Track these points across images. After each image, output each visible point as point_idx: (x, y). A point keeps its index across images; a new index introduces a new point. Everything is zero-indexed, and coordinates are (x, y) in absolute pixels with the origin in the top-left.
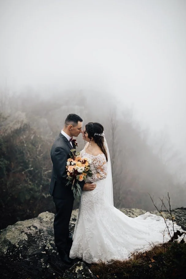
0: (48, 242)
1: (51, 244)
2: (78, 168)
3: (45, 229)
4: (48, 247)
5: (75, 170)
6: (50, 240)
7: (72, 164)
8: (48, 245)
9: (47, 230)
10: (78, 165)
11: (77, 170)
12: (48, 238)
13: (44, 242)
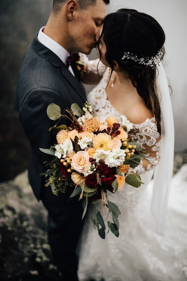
0: (39, 246)
1: (45, 251)
2: (104, 155)
3: (28, 212)
4: (41, 258)
5: (97, 161)
6: (42, 242)
7: (82, 144)
8: (40, 253)
9: (33, 216)
10: (102, 146)
11: (102, 162)
12: (37, 236)
13: (32, 246)
